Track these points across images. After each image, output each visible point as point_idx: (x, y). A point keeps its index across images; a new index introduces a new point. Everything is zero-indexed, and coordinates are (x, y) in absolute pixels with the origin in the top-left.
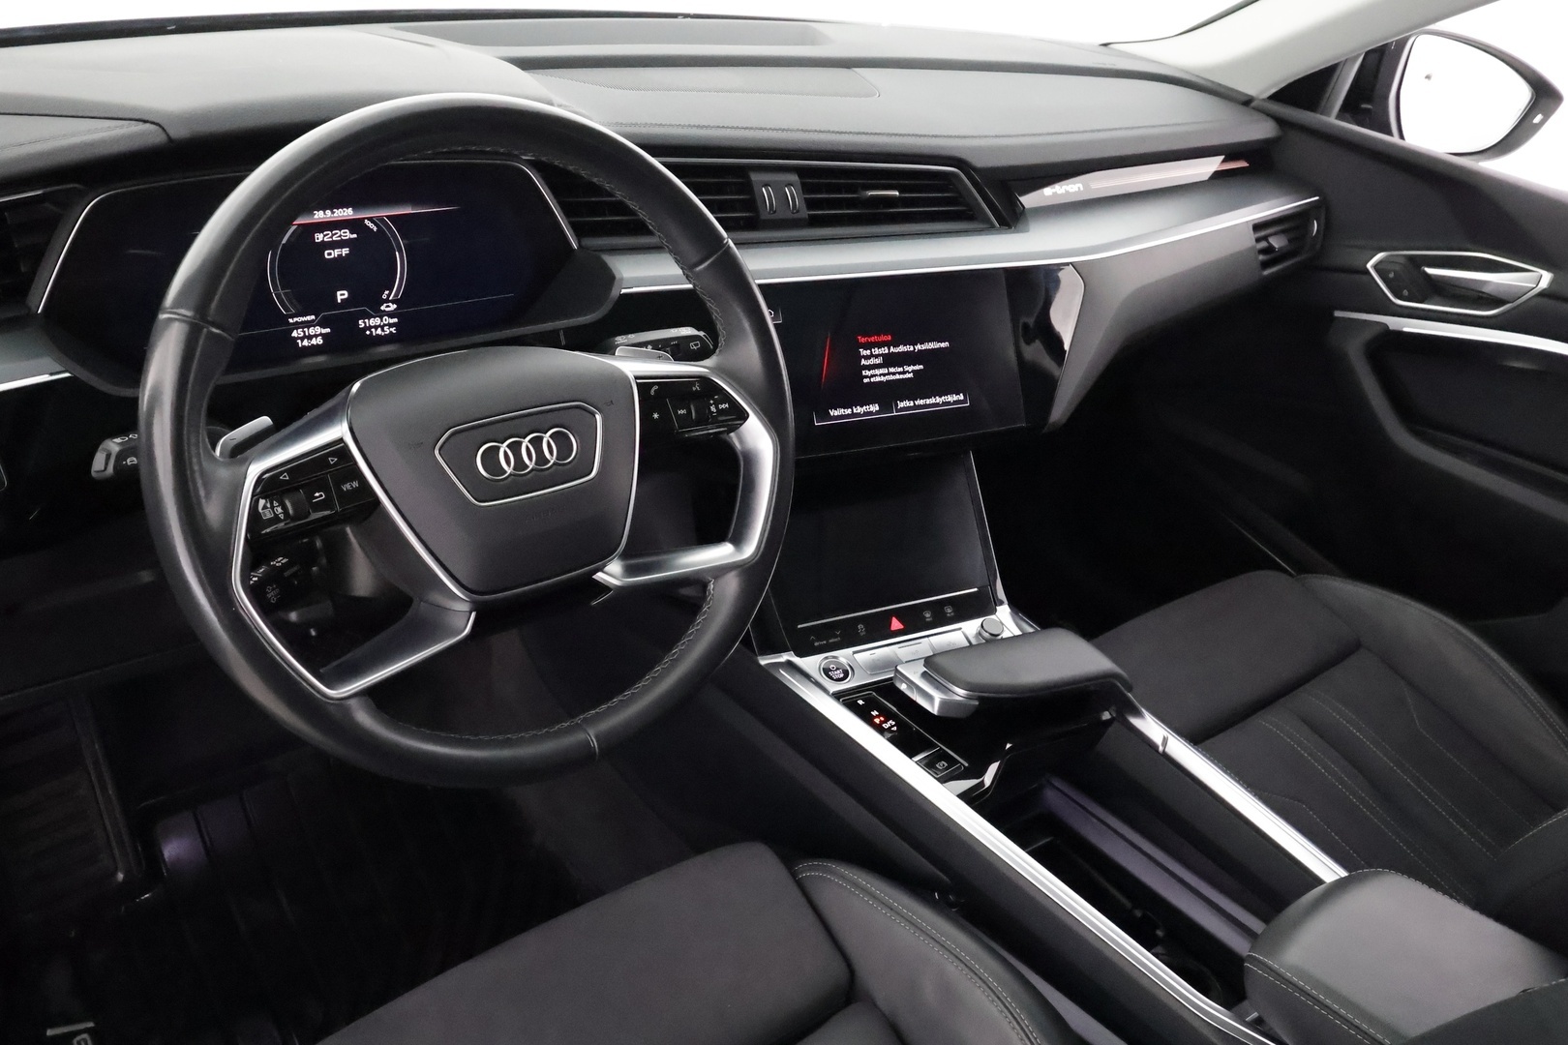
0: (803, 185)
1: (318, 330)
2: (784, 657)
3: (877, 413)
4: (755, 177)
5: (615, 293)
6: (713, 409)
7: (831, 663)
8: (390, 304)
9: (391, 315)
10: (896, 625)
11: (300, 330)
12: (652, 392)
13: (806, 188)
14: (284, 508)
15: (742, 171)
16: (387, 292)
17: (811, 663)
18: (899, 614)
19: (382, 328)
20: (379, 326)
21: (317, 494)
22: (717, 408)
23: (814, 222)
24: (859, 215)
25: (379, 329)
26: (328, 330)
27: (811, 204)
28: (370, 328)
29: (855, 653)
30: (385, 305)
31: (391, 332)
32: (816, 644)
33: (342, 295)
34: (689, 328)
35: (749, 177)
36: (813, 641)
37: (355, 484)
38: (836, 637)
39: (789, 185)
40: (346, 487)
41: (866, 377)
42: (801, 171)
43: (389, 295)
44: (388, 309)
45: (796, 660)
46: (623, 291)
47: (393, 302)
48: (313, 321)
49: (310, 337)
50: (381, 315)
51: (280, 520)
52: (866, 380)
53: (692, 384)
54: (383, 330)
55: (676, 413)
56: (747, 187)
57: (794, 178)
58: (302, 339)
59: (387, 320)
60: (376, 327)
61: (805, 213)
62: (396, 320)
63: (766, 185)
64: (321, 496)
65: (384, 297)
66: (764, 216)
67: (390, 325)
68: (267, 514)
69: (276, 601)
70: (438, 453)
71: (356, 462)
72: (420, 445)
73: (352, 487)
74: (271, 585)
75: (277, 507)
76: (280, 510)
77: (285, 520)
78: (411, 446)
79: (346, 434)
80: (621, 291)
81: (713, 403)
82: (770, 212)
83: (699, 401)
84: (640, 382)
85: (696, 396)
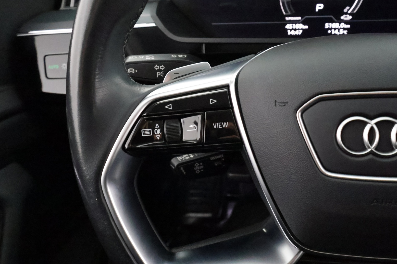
1: (301, 26)
8: (348, 16)
9: (346, 22)
11: (291, 25)
14: (162, 131)
16: (348, 8)
19: (339, 30)
20: (338, 29)
25: (337, 30)
26: (306, 27)
28: (331, 29)
30: (345, 15)
31: (343, 34)
33: (319, 7)
37: (226, 125)
40: (217, 125)
43: (348, 10)
44: (345, 19)
47: (350, 14)
48: (299, 20)
49: (295, 30)
50: (340, 21)
51: (156, 140)
54: (339, 31)
58: (291, 30)
59: (343, 25)
60: (335, 29)
62: (348, 26)
65: (345, 10)
67: (344, 29)
68: (147, 132)
69: (199, 173)
70: (300, 114)
71: (232, 108)
72: (284, 104)
73: (222, 126)
74: (199, 163)
75: (157, 128)
76: (159, 131)
77: (160, 140)
78: (277, 103)
79: (231, 82)
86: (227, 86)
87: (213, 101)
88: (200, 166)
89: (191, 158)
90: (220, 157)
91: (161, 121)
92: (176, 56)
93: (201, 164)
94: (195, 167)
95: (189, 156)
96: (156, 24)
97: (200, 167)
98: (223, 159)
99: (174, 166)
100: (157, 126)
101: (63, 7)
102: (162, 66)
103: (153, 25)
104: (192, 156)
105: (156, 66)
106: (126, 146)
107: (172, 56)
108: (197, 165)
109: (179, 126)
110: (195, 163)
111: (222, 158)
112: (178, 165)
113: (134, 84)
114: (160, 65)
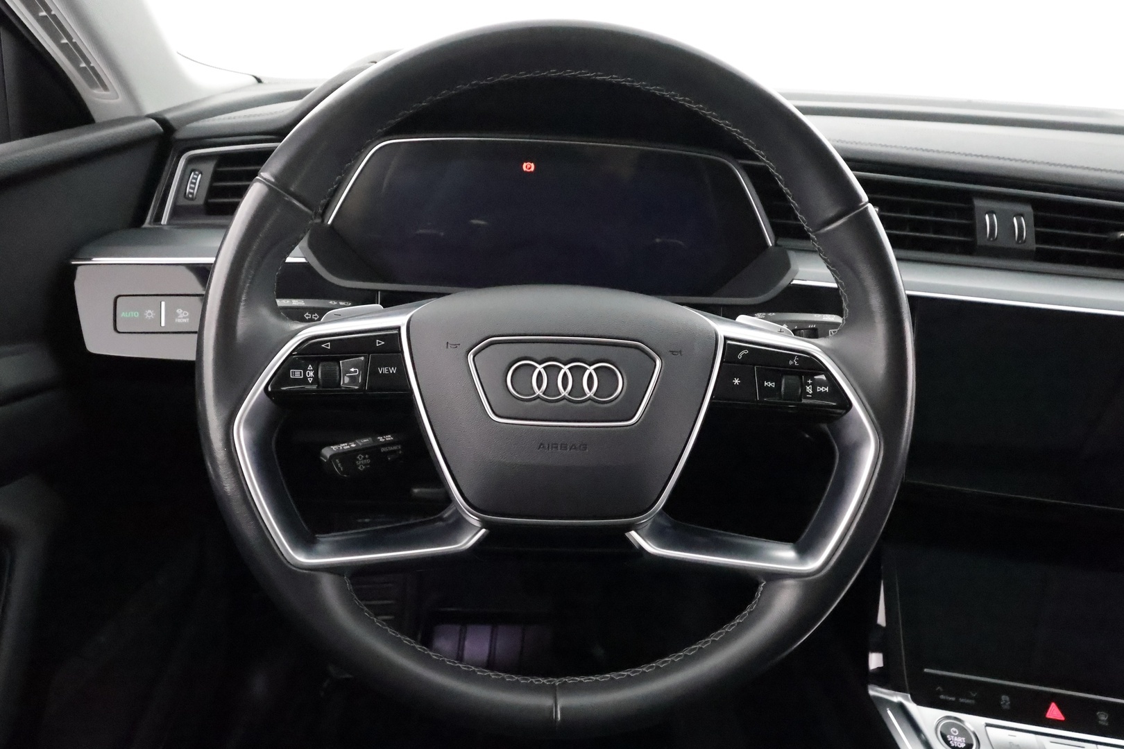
0: (1036, 217)
2: (897, 698)
4: (979, 203)
5: (784, 282)
6: (809, 389)
7: (953, 725)
10: (1054, 712)
12: (740, 356)
13: (1038, 222)
14: (316, 373)
15: (968, 196)
17: (929, 717)
18: (1062, 703)
21: (352, 370)
22: (814, 389)
23: (1042, 256)
24: (1103, 256)
27: (1040, 238)
29: (988, 725)
32: (942, 697)
34: (834, 316)
35: (971, 203)
36: (939, 693)
37: (393, 370)
38: (971, 698)
39: (1019, 215)
40: (383, 370)
42: (1037, 204)
45: (912, 707)
46: (795, 282)
51: (308, 383)
53: (792, 357)
55: (761, 385)
56: (969, 213)
57: (1028, 209)
61: (1032, 245)
63: (991, 212)
64: (356, 371)
66: (980, 241)
68: (297, 374)
69: (364, 470)
70: (472, 356)
71: (402, 352)
72: (456, 346)
73: (389, 371)
74: (364, 454)
75: (310, 370)
76: (311, 374)
77: (312, 384)
78: (449, 347)
79: (403, 325)
80: (792, 281)
81: (811, 384)
82: (989, 240)
83: (794, 377)
84: (729, 344)
85: (792, 371)
86: (399, 328)
87: (379, 343)
88: (364, 458)
89: (351, 447)
90: (395, 448)
91: (316, 362)
92: (335, 303)
93: (367, 456)
94: (358, 460)
95: (350, 445)
96: (306, 259)
97: (365, 461)
98: (400, 452)
99: (325, 457)
100: (310, 367)
101: (146, 225)
102: (316, 315)
103: (303, 260)
104: (353, 445)
105: (307, 314)
106: (270, 389)
107: (331, 302)
108: (359, 457)
109: (338, 368)
110: (357, 455)
111: (399, 450)
112: (331, 457)
113: (284, 319)
114: (312, 313)
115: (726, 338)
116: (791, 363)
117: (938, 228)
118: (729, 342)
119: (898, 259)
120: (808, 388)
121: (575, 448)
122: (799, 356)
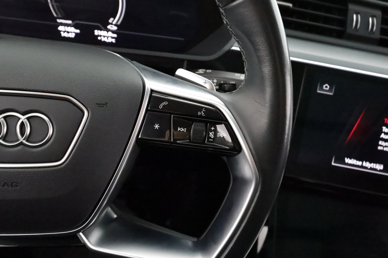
1: (73, 29)
3: (380, 171)
4: (351, 7)
5: (226, 48)
6: (211, 135)
8: (113, 26)
11: (63, 27)
13: (384, 21)
16: (112, 19)
19: (108, 37)
20: (106, 36)
22: (215, 135)
23: (382, 43)
25: (106, 38)
26: (78, 31)
28: (100, 36)
30: (110, 25)
31: (112, 41)
35: (347, 6)
39: (373, 17)
41: (381, 146)
43: (113, 21)
44: (112, 29)
47: (115, 25)
48: (70, 24)
49: (68, 32)
52: (380, 148)
54: (108, 39)
55: (176, 129)
56: (345, 12)
57: (379, 13)
58: (64, 32)
59: (110, 34)
60: (104, 36)
61: (378, 36)
62: (115, 36)
63: (357, 13)
65: (110, 21)
66: (349, 31)
67: (113, 38)
80: (231, 47)
81: (214, 130)
82: (354, 30)
83: (201, 124)
84: (153, 96)
85: (200, 120)
115: (152, 91)
116: (199, 113)
117: (326, 20)
118: (154, 95)
119: (288, 36)
120: (211, 133)
121: (7, 185)
122: (206, 109)
